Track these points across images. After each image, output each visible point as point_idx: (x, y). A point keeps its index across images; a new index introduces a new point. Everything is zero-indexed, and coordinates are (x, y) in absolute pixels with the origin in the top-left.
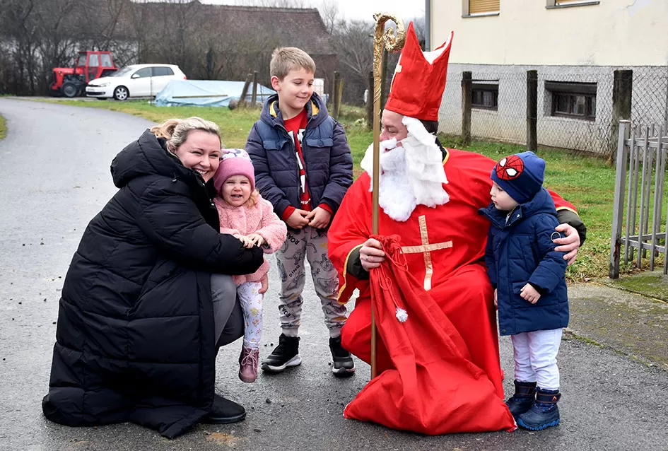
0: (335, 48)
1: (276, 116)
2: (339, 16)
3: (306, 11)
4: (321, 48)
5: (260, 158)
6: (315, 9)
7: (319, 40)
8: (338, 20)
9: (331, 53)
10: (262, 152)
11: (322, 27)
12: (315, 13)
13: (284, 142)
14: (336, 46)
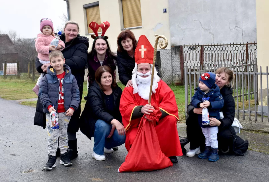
0: (17, 50)
1: (54, 72)
2: (17, 37)
3: (2, 36)
4: (11, 51)
5: (45, 87)
6: (7, 34)
7: (10, 47)
8: (18, 39)
9: (16, 53)
10: (46, 85)
11: (11, 42)
12: (7, 36)
13: (56, 81)
14: (17, 49)
